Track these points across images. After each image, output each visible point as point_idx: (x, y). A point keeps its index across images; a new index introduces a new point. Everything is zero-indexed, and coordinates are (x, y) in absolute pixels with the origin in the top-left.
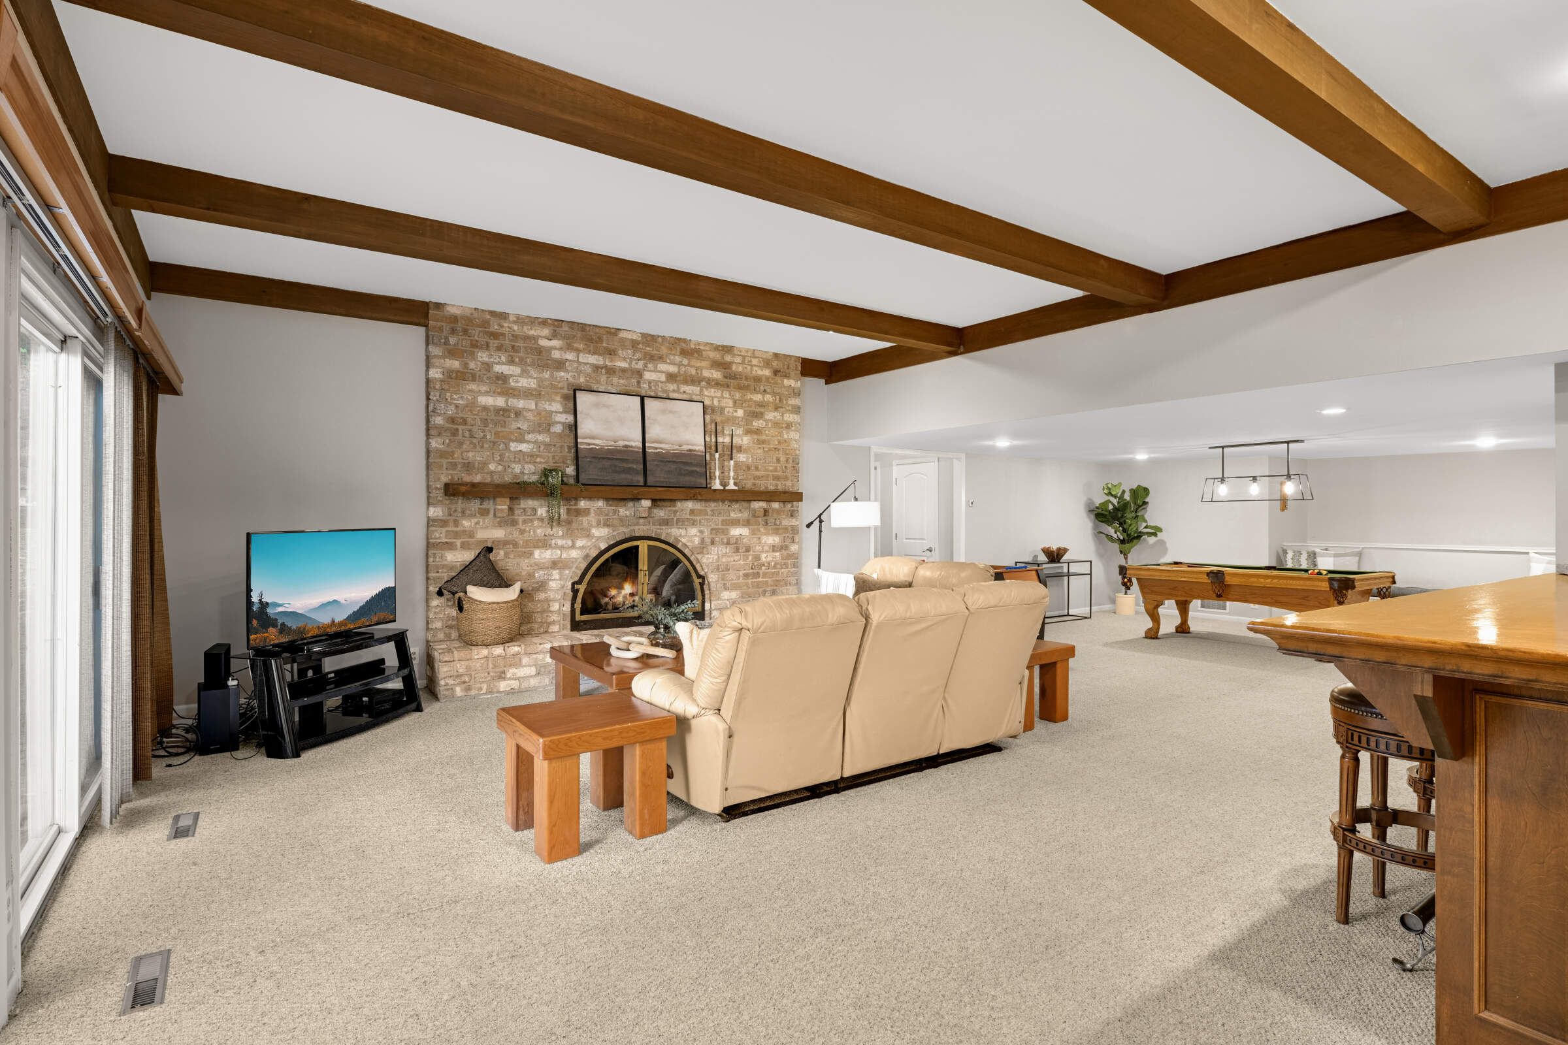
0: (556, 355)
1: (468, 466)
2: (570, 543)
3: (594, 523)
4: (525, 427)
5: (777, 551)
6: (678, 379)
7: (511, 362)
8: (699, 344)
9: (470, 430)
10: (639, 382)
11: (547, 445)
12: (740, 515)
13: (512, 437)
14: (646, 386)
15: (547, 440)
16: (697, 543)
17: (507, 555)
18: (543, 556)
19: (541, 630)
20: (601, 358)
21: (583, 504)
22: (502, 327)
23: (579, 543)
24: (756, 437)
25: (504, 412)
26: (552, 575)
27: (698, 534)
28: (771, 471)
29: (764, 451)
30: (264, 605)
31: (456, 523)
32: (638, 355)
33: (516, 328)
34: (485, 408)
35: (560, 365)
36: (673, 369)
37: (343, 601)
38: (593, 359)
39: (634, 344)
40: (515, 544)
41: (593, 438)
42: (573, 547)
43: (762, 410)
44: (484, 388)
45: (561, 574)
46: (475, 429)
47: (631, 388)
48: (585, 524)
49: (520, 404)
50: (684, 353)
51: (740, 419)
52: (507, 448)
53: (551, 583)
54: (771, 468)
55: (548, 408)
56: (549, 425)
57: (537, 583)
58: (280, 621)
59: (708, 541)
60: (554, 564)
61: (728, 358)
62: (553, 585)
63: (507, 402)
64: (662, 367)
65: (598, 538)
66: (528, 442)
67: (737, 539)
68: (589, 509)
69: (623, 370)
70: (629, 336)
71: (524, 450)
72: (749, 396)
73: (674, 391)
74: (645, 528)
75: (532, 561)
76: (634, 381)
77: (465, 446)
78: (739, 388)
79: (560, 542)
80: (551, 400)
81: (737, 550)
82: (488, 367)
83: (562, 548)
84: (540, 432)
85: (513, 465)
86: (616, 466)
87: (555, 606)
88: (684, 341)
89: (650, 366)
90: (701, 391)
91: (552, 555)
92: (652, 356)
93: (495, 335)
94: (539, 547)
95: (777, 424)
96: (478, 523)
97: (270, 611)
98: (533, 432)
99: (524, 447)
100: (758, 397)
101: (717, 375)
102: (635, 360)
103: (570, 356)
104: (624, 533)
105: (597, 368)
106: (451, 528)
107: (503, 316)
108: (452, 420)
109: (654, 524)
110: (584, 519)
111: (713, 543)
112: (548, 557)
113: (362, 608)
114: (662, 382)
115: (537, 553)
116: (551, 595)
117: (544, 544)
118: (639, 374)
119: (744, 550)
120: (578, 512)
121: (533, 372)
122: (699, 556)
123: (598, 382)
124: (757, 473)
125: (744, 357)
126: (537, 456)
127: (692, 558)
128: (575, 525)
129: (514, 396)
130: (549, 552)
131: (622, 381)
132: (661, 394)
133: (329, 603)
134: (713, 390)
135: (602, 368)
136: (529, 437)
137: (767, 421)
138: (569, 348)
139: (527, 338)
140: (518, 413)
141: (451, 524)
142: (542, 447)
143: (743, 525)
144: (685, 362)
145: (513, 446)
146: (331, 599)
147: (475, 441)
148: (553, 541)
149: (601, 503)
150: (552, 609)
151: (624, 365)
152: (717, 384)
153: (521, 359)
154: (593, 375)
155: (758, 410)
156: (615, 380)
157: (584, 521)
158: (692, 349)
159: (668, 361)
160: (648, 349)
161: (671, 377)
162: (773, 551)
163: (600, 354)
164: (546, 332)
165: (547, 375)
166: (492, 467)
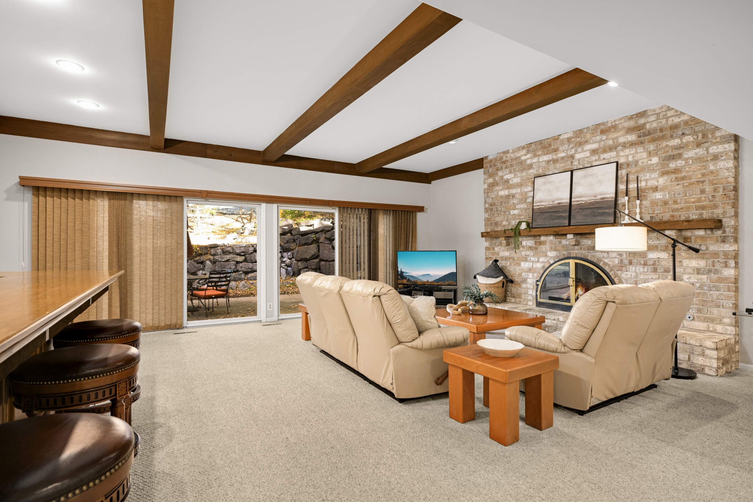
0: (529, 162)
1: (496, 224)
2: (537, 259)
3: (548, 249)
4: (516, 202)
5: (703, 274)
6: (599, 151)
7: (510, 172)
8: (615, 121)
9: (496, 208)
10: (572, 162)
11: (525, 209)
12: (658, 242)
13: (511, 208)
14: (576, 163)
15: (526, 206)
16: (617, 263)
17: (510, 264)
18: (525, 265)
19: (525, 303)
20: (550, 156)
21: (543, 238)
22: (507, 157)
23: (541, 260)
24: (673, 176)
25: (508, 197)
26: (528, 275)
27: (618, 257)
28: (694, 202)
29: (684, 187)
30: (402, 272)
31: (494, 249)
32: (571, 146)
33: (512, 155)
34: (502, 197)
35: (530, 166)
36: (594, 146)
37: (432, 275)
38: (546, 158)
39: (569, 140)
40: (514, 259)
41: (541, 202)
42: (538, 261)
43: (680, 152)
44: (501, 188)
45: (533, 275)
46: (498, 207)
47: (568, 167)
48: (544, 249)
49: (513, 191)
50: (603, 132)
51: (655, 166)
52: (509, 213)
53: (528, 280)
54: (692, 200)
55: (526, 190)
56: (526, 199)
57: (523, 279)
58: (407, 278)
59: (626, 262)
60: (530, 270)
61: (642, 121)
62: (529, 281)
63: (509, 192)
64: (588, 147)
65: (551, 258)
66: (518, 209)
67: (655, 261)
68: (546, 241)
69: (563, 158)
70: (566, 136)
71: (516, 213)
72: (664, 144)
73: (596, 160)
74: (577, 252)
75: (521, 268)
76: (569, 162)
77: (495, 215)
78: (654, 140)
79: (532, 259)
80: (527, 186)
81: (655, 270)
82: (502, 177)
83: (533, 262)
84: (522, 203)
85: (512, 221)
86: (552, 216)
87: (530, 292)
88: (603, 124)
89: (579, 150)
90: (618, 153)
91: (529, 265)
92: (580, 143)
93: (504, 162)
94: (523, 261)
95: (699, 159)
96: (500, 249)
97: (404, 274)
98: (519, 204)
99: (516, 212)
100: (676, 142)
101: (632, 137)
102: (569, 149)
103: (535, 160)
104: (564, 255)
105: (548, 162)
106: (492, 251)
107: (507, 152)
108: (491, 205)
109: (584, 250)
110: (543, 247)
111: (630, 263)
112: (527, 266)
113: (440, 278)
114: (587, 157)
115: (522, 264)
116: (529, 286)
117: (525, 259)
118: (572, 157)
119: (662, 270)
120: (541, 243)
121: (519, 174)
122: (619, 273)
123: (549, 170)
124: (676, 206)
125: (658, 114)
126: (521, 215)
127: (611, 273)
128: (539, 250)
129: (511, 188)
130: (527, 263)
131: (562, 165)
132: (586, 165)
133: (426, 275)
134: (628, 150)
135: (551, 161)
136: (518, 207)
137: (686, 160)
138: (535, 156)
139: (517, 158)
140: (513, 196)
141: (491, 249)
142: (523, 210)
143: (661, 250)
144: (604, 137)
145: (512, 212)
146: (427, 273)
147: (498, 212)
148: (529, 258)
149: (551, 238)
150: (529, 293)
151: (563, 155)
152: (632, 144)
153: (514, 170)
154: (546, 166)
155: (676, 152)
156: (558, 165)
157: (543, 248)
158: (610, 127)
159: (591, 142)
160: (578, 139)
161: (594, 152)
162: (698, 273)
163: (550, 153)
164: (524, 152)
165: (524, 174)
166: (504, 223)
